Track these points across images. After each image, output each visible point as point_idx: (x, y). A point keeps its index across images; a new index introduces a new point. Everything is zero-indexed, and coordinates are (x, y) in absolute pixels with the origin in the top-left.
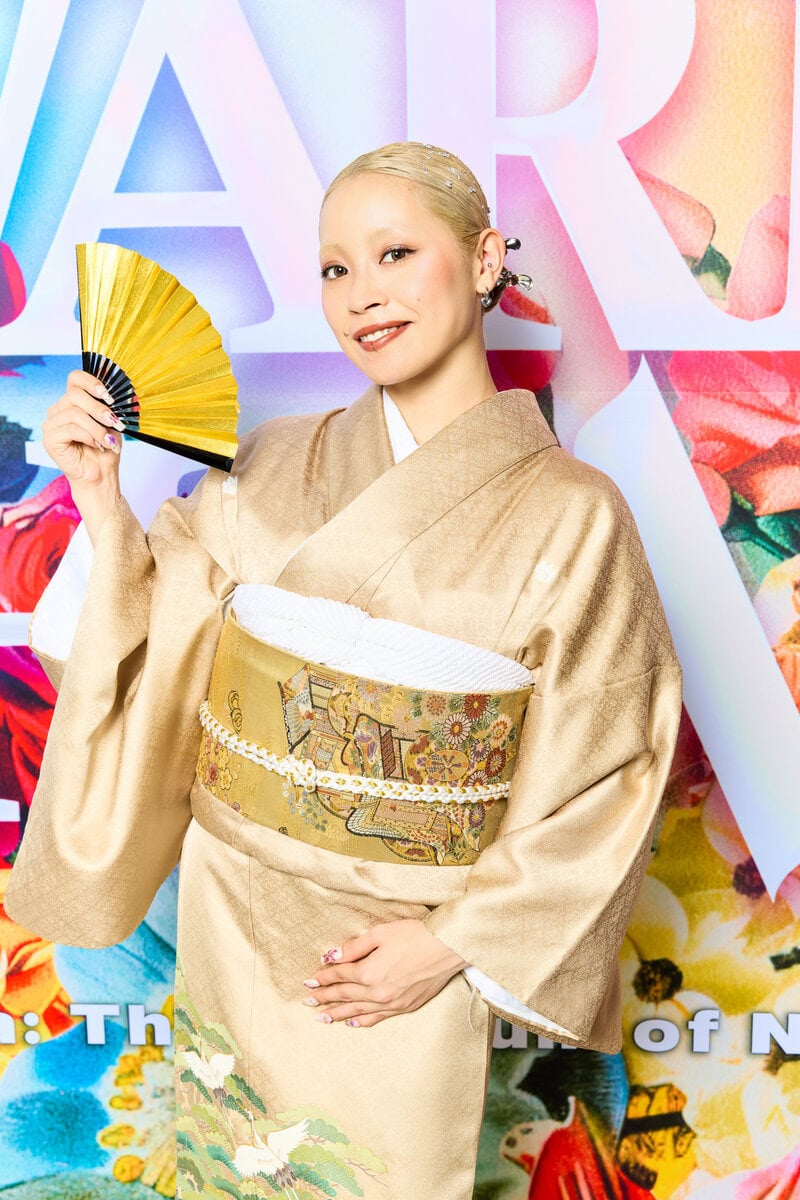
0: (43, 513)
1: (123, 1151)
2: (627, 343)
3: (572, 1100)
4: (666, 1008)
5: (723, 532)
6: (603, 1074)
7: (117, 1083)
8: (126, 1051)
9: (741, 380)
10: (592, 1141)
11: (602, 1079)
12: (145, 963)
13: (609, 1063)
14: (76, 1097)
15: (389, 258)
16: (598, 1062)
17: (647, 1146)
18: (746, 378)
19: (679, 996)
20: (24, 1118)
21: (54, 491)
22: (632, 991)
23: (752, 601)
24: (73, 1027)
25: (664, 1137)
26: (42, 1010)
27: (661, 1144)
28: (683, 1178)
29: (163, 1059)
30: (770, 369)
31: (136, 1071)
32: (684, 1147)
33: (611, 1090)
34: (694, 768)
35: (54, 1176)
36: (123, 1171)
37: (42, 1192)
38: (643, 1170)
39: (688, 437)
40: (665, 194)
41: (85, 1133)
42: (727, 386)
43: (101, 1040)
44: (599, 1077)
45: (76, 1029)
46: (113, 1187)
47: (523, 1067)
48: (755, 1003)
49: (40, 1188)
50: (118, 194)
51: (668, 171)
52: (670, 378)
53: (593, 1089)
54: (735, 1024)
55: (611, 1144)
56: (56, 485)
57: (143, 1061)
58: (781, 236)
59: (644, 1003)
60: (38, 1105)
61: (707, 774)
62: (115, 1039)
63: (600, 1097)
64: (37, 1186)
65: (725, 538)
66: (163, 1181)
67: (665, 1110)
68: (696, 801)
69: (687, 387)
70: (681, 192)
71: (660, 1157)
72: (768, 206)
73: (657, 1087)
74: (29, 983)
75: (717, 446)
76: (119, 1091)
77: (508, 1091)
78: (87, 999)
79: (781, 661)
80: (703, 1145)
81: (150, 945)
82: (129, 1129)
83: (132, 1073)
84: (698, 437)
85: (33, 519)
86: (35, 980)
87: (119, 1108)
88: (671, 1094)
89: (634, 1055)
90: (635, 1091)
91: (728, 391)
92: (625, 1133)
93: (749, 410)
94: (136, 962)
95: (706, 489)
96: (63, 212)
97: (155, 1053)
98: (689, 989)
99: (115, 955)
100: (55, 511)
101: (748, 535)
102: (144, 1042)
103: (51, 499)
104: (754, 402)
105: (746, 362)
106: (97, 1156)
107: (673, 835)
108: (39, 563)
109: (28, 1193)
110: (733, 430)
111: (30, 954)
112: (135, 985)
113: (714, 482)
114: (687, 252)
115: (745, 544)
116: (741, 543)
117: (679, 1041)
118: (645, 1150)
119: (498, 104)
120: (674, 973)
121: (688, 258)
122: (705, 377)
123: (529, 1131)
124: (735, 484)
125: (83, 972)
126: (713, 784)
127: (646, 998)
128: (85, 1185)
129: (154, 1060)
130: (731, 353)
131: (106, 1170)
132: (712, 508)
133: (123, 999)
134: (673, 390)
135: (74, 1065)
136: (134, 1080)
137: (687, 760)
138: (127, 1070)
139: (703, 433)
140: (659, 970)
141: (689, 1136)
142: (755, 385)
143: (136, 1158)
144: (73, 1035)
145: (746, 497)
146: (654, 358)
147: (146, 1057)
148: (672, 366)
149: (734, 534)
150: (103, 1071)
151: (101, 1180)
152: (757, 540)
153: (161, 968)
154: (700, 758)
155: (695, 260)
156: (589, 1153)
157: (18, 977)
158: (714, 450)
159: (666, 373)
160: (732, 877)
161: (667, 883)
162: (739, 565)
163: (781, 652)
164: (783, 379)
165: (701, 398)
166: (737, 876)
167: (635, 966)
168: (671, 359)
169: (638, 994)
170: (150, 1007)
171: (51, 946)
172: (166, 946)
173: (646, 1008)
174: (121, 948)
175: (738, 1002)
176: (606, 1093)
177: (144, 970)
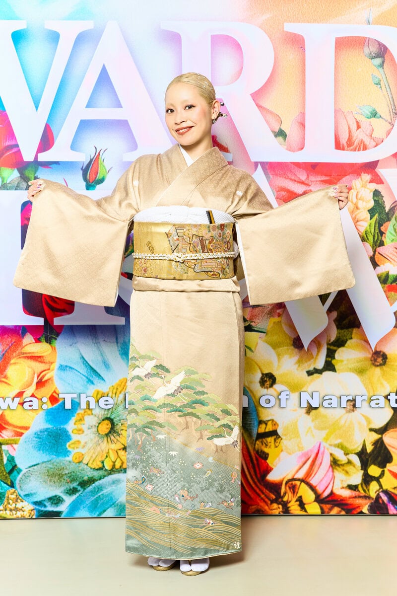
1: (76, 450)
2: (254, 159)
4: (271, 391)
7: (75, 424)
8: (79, 411)
9: (291, 171)
10: (245, 442)
12: (87, 378)
13: (251, 412)
14: (60, 429)
15: (187, 108)
16: (248, 412)
17: (265, 444)
18: (293, 171)
19: (275, 386)
20: (40, 438)
22: (259, 385)
24: (60, 402)
25: (270, 440)
26: (48, 396)
27: (270, 443)
28: (278, 456)
29: (92, 414)
30: (300, 168)
31: (82, 419)
32: (278, 444)
33: (252, 422)
35: (50, 461)
36: (76, 458)
37: (45, 467)
38: (264, 452)
39: (274, 190)
40: (265, 111)
41: (63, 443)
42: (286, 173)
44: (248, 417)
45: (61, 403)
46: (72, 465)
48: (301, 388)
49: (45, 466)
50: (86, 108)
51: (267, 104)
52: (268, 171)
53: (246, 422)
54: (294, 396)
55: (252, 443)
57: (85, 415)
58: (303, 125)
59: (263, 389)
60: (46, 433)
61: (283, 306)
62: (75, 407)
63: (248, 425)
64: (44, 465)
66: (91, 462)
67: (271, 430)
68: (279, 315)
69: (274, 174)
70: (270, 111)
71: (270, 447)
72: (298, 116)
73: (268, 421)
74: (45, 386)
75: (284, 193)
76: (76, 427)
78: (66, 392)
80: (285, 442)
81: (89, 371)
82: (79, 442)
84: (277, 190)
86: (47, 384)
87: (75, 434)
88: (273, 423)
89: (260, 409)
90: (260, 422)
91: (287, 175)
93: (294, 181)
94: (84, 378)
96: (68, 114)
97: (89, 412)
98: (278, 384)
104: (295, 179)
105: (292, 165)
106: (66, 453)
107: (272, 327)
109: (40, 468)
110: (289, 188)
111: (45, 375)
112: (83, 386)
114: (273, 130)
118: (264, 445)
120: (273, 378)
121: (273, 132)
122: (279, 171)
125: (64, 381)
126: (285, 309)
127: (264, 387)
128: (62, 464)
129: (89, 415)
130: (288, 163)
131: (70, 458)
133: (79, 391)
134: (269, 175)
135: (60, 417)
136: (81, 422)
138: (79, 418)
139: (279, 189)
140: (268, 377)
141: (280, 439)
142: (296, 173)
143: (81, 453)
144: (59, 405)
146: (263, 164)
147: (86, 414)
148: (268, 167)
150: (70, 419)
151: (68, 462)
153: (93, 379)
155: (275, 133)
156: (245, 447)
157: (40, 384)
158: (283, 195)
159: (266, 169)
160: (292, 342)
161: (270, 345)
164: (305, 171)
165: (278, 177)
166: (294, 342)
167: (260, 375)
168: (268, 165)
169: (261, 386)
170: (88, 395)
171: (53, 372)
172: (95, 371)
173: (264, 391)
174: (78, 372)
175: (295, 388)
176: (250, 424)
177: (87, 380)
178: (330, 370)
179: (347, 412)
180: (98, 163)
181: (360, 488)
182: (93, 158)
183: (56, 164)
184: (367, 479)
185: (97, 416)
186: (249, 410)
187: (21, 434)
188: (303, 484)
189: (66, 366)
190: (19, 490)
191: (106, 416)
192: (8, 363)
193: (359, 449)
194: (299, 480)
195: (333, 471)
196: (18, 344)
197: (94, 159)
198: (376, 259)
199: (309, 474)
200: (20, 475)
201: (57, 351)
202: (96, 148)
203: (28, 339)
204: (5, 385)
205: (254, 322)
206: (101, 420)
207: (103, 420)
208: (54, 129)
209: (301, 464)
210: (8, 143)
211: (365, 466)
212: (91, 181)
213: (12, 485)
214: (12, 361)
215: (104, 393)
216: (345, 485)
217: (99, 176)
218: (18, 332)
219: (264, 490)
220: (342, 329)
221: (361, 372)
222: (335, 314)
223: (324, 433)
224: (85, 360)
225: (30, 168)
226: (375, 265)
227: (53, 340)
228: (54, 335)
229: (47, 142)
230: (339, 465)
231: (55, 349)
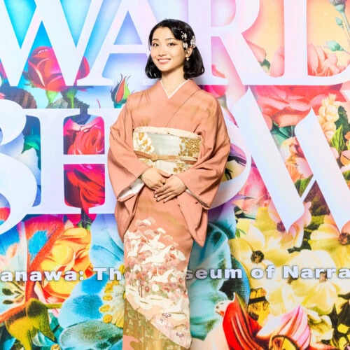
1: (108, 313)
2: (245, 83)
3: (234, 294)
4: (260, 265)
5: (271, 132)
6: (243, 285)
7: (105, 292)
8: (109, 282)
9: (274, 92)
10: (240, 306)
11: (243, 287)
12: (115, 255)
13: (244, 282)
14: (93, 296)
16: (242, 282)
17: (256, 307)
19: (263, 261)
20: (78, 304)
21: (95, 121)
22: (250, 260)
23: (279, 150)
24: (93, 275)
25: (260, 304)
26: (85, 269)
27: (260, 306)
28: (266, 317)
29: (119, 284)
30: (281, 89)
32: (266, 307)
33: (245, 290)
34: (265, 196)
35: (86, 322)
36: (106, 320)
37: (82, 327)
38: (255, 315)
39: (261, 107)
40: (253, 47)
41: (96, 308)
42: (270, 94)
46: (103, 325)
47: (221, 284)
48: (284, 263)
53: (240, 290)
54: (279, 270)
55: (245, 307)
60: (82, 299)
61: (269, 198)
63: (242, 293)
64: (81, 325)
66: (118, 322)
67: (260, 296)
68: (266, 205)
69: (260, 94)
71: (259, 310)
72: (279, 49)
73: (258, 289)
74: (81, 262)
75: (268, 109)
76: (105, 294)
77: (216, 291)
78: (98, 266)
79: (287, 166)
80: (272, 306)
81: (116, 250)
82: (108, 306)
83: (110, 289)
84: (263, 107)
85: (89, 129)
86: (83, 261)
87: (106, 300)
88: (262, 291)
89: (251, 280)
90: (252, 290)
92: (249, 304)
93: (276, 100)
94: (112, 255)
95: (266, 121)
97: (117, 282)
98: (266, 259)
99: (106, 253)
100: (95, 127)
101: (277, 133)
103: (94, 124)
104: (277, 98)
105: (275, 88)
106: (98, 315)
107: (260, 215)
108: (90, 141)
109: (78, 327)
110: (272, 105)
111: (82, 253)
112: (111, 262)
113: (268, 118)
114: (259, 60)
116: (275, 135)
119: (211, 24)
120: (262, 255)
121: (259, 62)
122: (265, 92)
123: (222, 304)
124: (273, 119)
125: (97, 258)
126: (270, 200)
127: (254, 262)
128: (95, 324)
129: (116, 285)
130: (271, 86)
131: (101, 320)
132: (267, 125)
133: (108, 266)
134: (257, 95)
135: (93, 287)
136: (110, 291)
137: (263, 193)
138: (108, 288)
139: (265, 106)
140: (257, 254)
141: (267, 304)
142: (277, 94)
143: (110, 315)
145: (276, 123)
146: (252, 87)
147: (114, 284)
148: (256, 89)
149: (273, 132)
150: (101, 288)
151: (100, 323)
152: (279, 134)
153: (119, 257)
154: (266, 193)
155: (261, 62)
156: (240, 310)
157: (78, 260)
158: (267, 111)
159: (255, 91)
160: (276, 227)
161: (259, 228)
162: (275, 141)
163: (287, 164)
164: (284, 92)
165: (264, 97)
166: (278, 226)
167: (251, 253)
168: (256, 87)
169: (252, 261)
170: (116, 268)
171: (88, 251)
172: (121, 250)
173: (254, 265)
174: (108, 251)
175: (279, 263)
176: (244, 292)
177: (115, 257)
178: (306, 248)
179: (320, 282)
180: (123, 87)
181: (331, 343)
182: (120, 83)
183: (91, 88)
184: (337, 335)
185: (123, 286)
187: (62, 301)
188: (286, 339)
189: (99, 246)
190: (61, 344)
192: (53, 244)
193: (330, 311)
194: (283, 336)
195: (310, 329)
196: (61, 228)
198: (342, 161)
199: (291, 331)
200: (62, 333)
202: (122, 75)
203: (69, 224)
204: (51, 261)
205: (246, 211)
208: (89, 61)
209: (284, 323)
210: (54, 72)
211: (335, 325)
212: (118, 101)
213: (56, 341)
214: (56, 242)
216: (320, 340)
217: (124, 97)
218: (61, 219)
219: (256, 344)
220: (316, 215)
221: (331, 249)
222: (310, 204)
223: (302, 299)
224: (114, 242)
225: (71, 91)
226: (341, 165)
227: (88, 226)
228: (89, 221)
229: (84, 70)
230: (314, 324)
231: (90, 233)
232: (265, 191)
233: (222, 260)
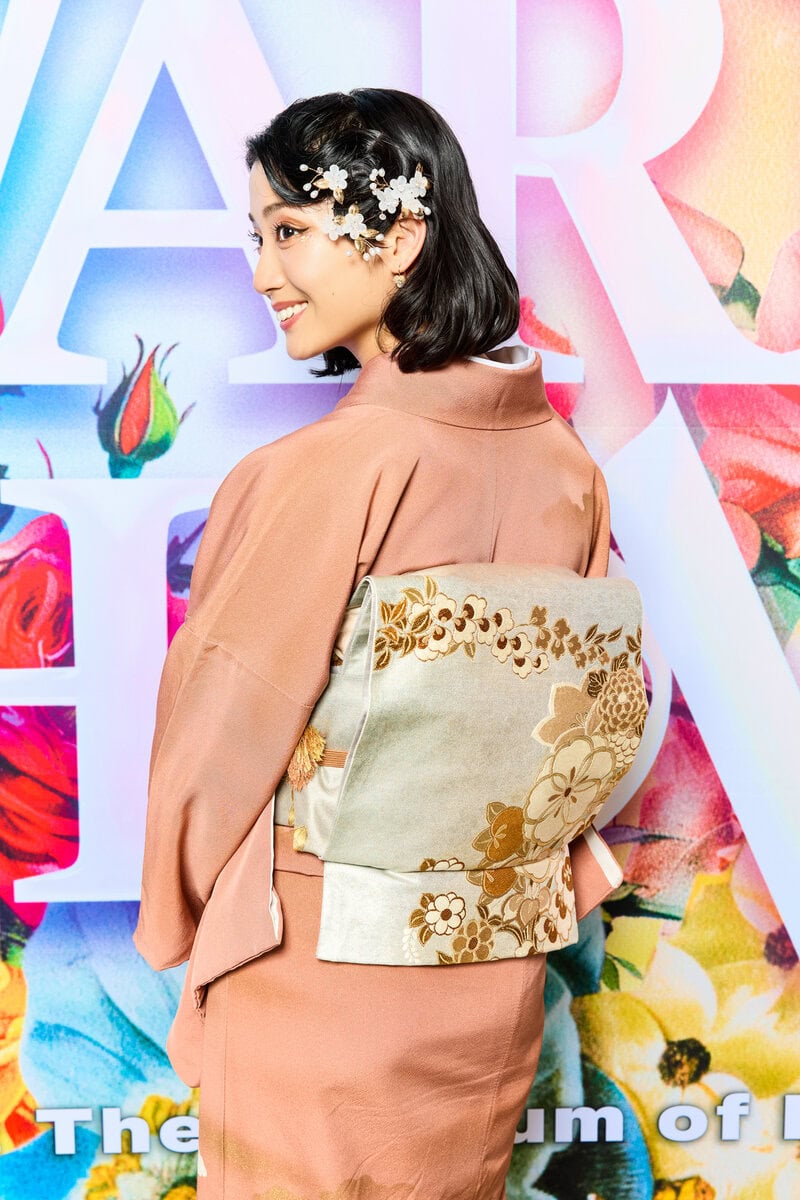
0: (17, 558)
2: (652, 376)
3: (593, 1197)
4: (693, 1092)
5: (753, 575)
6: (625, 1168)
7: (88, 1198)
8: (100, 1161)
9: (771, 415)
11: (625, 1174)
12: (123, 1060)
13: (631, 1156)
16: (621, 1155)
18: (777, 413)
19: (706, 1079)
21: (31, 534)
22: (657, 1075)
23: (783, 649)
24: (39, 1136)
26: (4, 1117)
29: (140, 1169)
30: (798, 403)
31: (110, 1183)
33: (634, 1186)
34: (723, 828)
39: (716, 475)
40: (692, 221)
42: (756, 421)
43: (71, 1150)
44: (621, 1172)
45: (42, 1139)
47: (539, 1163)
48: (787, 1084)
50: (110, 212)
51: (696, 194)
52: (698, 413)
53: (615, 1185)
56: (32, 527)
57: (118, 1172)
59: (670, 1087)
61: (737, 836)
62: (86, 1147)
63: (622, 1194)
65: (754, 582)
68: (724, 865)
69: (716, 422)
70: (709, 218)
72: (798, 233)
73: (684, 1181)
75: (746, 485)
77: (523, 1191)
78: (55, 1103)
81: (128, 1039)
83: (105, 1186)
84: (727, 474)
85: (6, 565)
88: (698, 1188)
89: (659, 1147)
90: (660, 1185)
91: (757, 426)
93: (779, 446)
94: (113, 1060)
95: (735, 530)
96: (47, 229)
97: (132, 1162)
98: (717, 1071)
99: (88, 1052)
100: (32, 555)
101: (778, 579)
102: (119, 1151)
103: (28, 543)
104: (784, 438)
105: (776, 396)
107: (701, 902)
108: (12, 613)
110: (763, 468)
112: (110, 1086)
113: (744, 522)
114: (715, 281)
115: (776, 588)
116: (771, 587)
117: (707, 1128)
119: (518, 123)
120: (702, 1054)
121: (715, 286)
122: (734, 412)
124: (765, 524)
125: (52, 1072)
126: (743, 845)
127: (671, 1082)
129: (131, 1170)
130: (761, 386)
132: (741, 549)
133: (96, 1102)
134: (701, 426)
135: (40, 1179)
136: (107, 1194)
137: (716, 820)
138: (99, 1182)
139: (732, 471)
140: (686, 1051)
142: (786, 421)
144: (38, 1145)
145: (776, 538)
146: (682, 392)
147: (120, 1168)
148: (700, 400)
149: (764, 578)
150: (73, 1184)
152: (789, 584)
153: (140, 1065)
154: (729, 819)
155: (723, 289)
158: (743, 489)
159: (693, 408)
160: (763, 947)
161: (694, 955)
162: (770, 612)
165: (730, 433)
166: (768, 946)
167: (662, 1047)
168: (699, 393)
169: (663, 1078)
170: (127, 1110)
171: (15, 1044)
172: (146, 1041)
173: (673, 1093)
174: (96, 1043)
175: (770, 1083)
176: (628, 1191)
177: (121, 1068)
180: (148, 391)
182: (133, 373)
183: (13, 394)
185: (156, 1173)
186: (625, 1150)
189: (58, 1027)
191: (182, 1174)
197: (135, 379)
201: (27, 981)
202: (140, 341)
205: (647, 887)
206: (169, 1185)
207: (175, 1186)
212: (126, 449)
215: (175, 1107)
217: (153, 433)
224: (117, 1009)
227: (14, 948)
228: (18, 932)
231: (20, 975)
232: (722, 810)
233: (548, 1073)
